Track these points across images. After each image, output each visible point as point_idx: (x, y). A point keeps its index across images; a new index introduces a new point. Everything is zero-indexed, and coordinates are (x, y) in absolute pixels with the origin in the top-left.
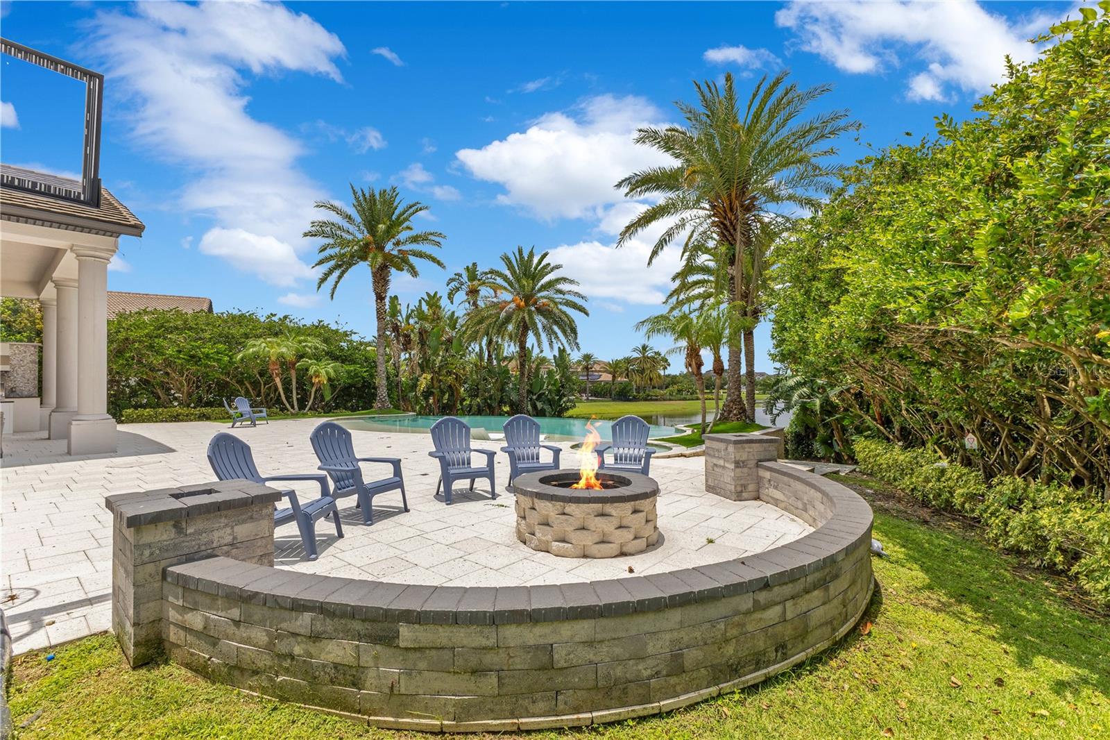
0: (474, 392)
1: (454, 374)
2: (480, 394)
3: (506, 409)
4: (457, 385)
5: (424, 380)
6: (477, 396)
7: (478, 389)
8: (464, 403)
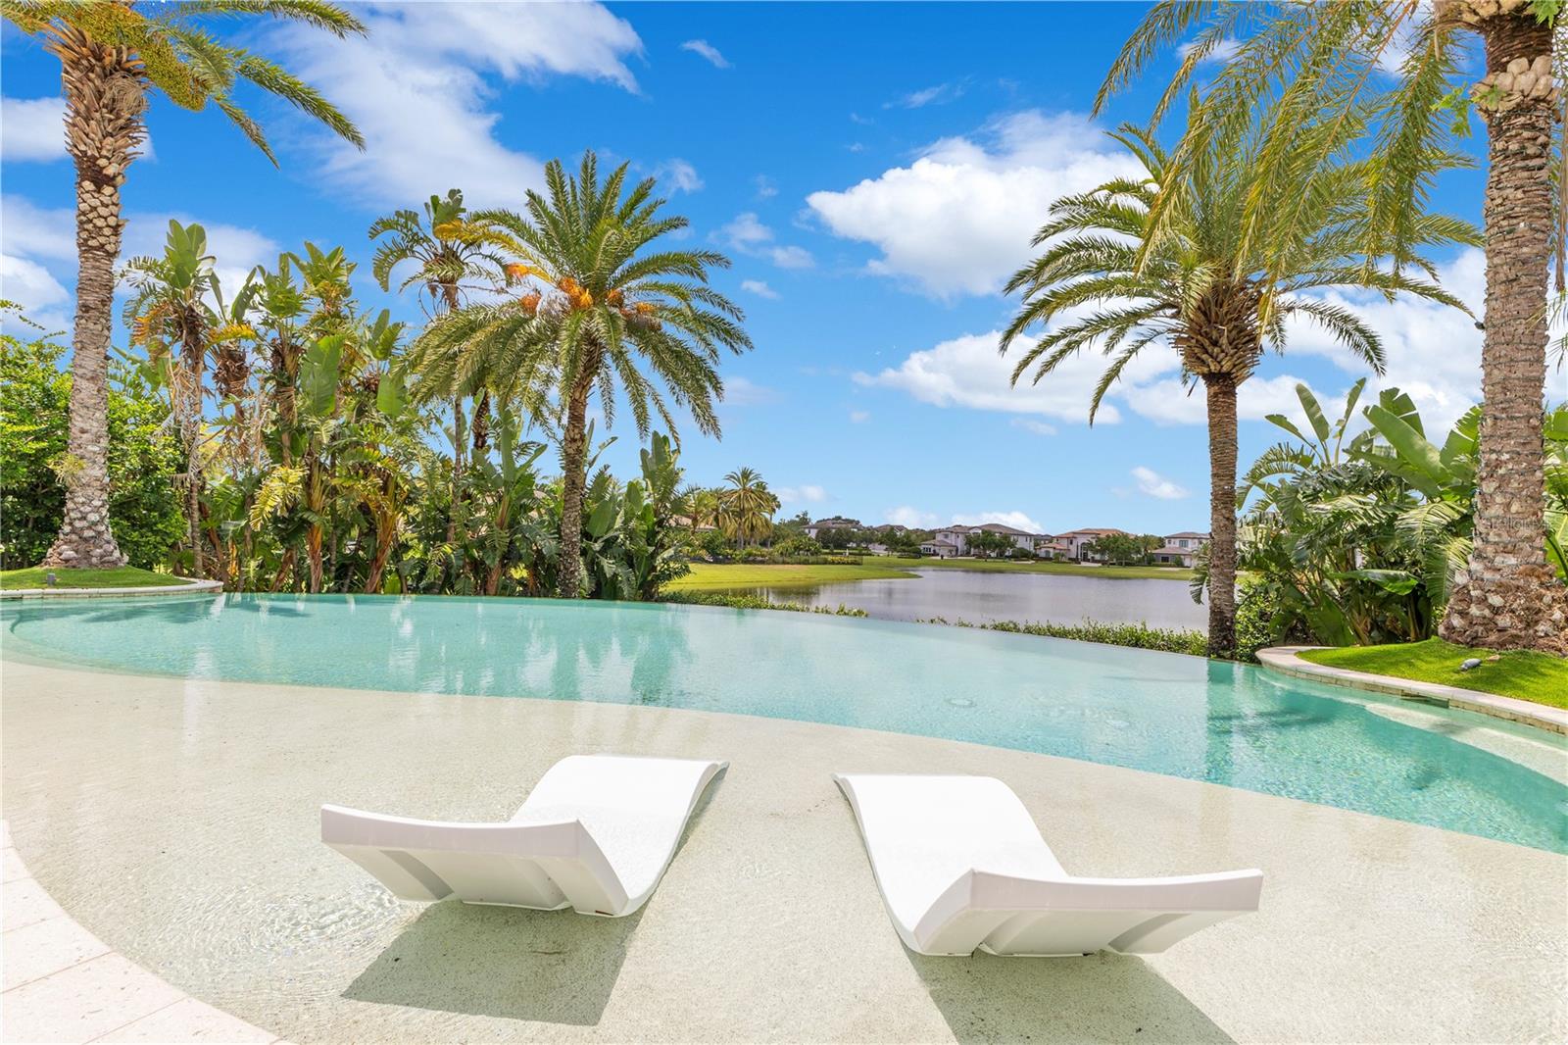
0: (436, 528)
1: (379, 473)
2: (451, 534)
3: (520, 573)
4: (387, 505)
5: (280, 485)
6: (444, 539)
7: (448, 520)
8: (406, 557)
